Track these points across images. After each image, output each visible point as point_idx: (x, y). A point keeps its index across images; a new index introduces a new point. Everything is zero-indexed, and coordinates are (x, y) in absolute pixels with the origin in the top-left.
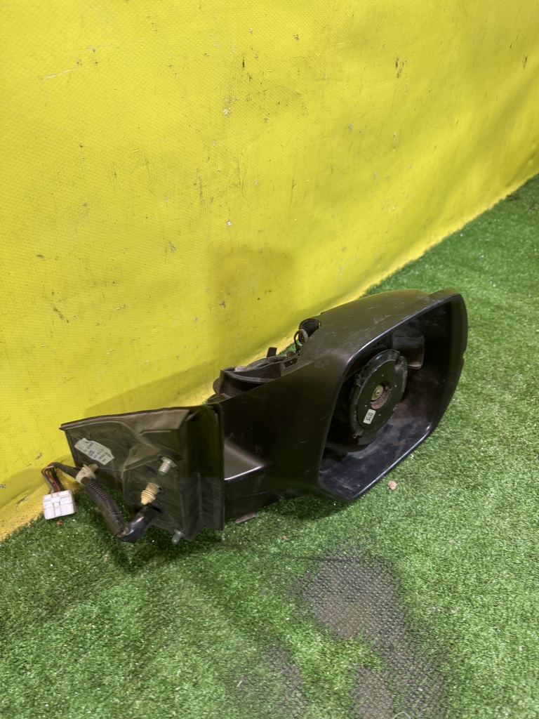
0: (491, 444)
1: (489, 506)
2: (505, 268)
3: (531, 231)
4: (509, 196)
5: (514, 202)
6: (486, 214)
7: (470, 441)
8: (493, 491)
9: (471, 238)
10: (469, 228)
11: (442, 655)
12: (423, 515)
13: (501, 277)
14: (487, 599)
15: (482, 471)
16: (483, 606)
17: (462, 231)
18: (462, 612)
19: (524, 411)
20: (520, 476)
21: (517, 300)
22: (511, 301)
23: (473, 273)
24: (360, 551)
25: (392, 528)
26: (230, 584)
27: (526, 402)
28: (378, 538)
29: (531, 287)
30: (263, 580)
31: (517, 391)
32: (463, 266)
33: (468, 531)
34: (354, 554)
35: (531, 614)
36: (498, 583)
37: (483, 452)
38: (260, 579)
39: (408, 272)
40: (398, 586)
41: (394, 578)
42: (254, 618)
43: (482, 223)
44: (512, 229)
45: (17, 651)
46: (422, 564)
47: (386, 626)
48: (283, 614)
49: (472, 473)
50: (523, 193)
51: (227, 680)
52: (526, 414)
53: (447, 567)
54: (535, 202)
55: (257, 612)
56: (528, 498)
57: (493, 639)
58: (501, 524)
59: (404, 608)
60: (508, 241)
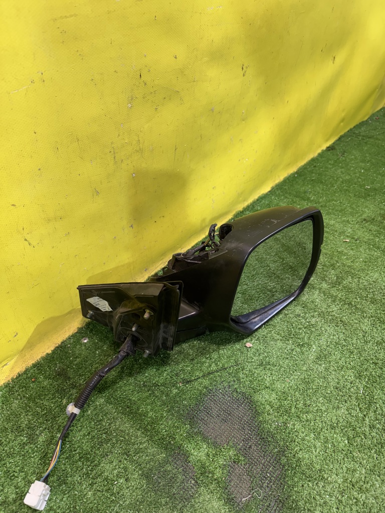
0: (313, 316)
1: (312, 357)
2: (324, 198)
3: (342, 172)
4: (328, 148)
5: (331, 151)
6: (313, 160)
7: (300, 315)
8: (314, 347)
9: (303, 177)
10: (301, 170)
11: (282, 452)
12: (269, 365)
13: (321, 204)
14: (310, 416)
15: (307, 335)
16: (307, 421)
17: (297, 173)
18: (294, 425)
19: (335, 294)
20: (332, 337)
21: (332, 220)
22: (327, 221)
23: (303, 202)
24: (230, 390)
25: (251, 373)
26: (147, 415)
27: (336, 288)
28: (242, 380)
29: (341, 211)
30: (169, 411)
31: (330, 281)
32: (297, 197)
33: (298, 373)
34: (226, 392)
35: (337, 424)
36: (316, 406)
37: (308, 322)
38: (166, 410)
39: (260, 202)
40: (254, 410)
41: (252, 405)
42: (163, 435)
43: (310, 166)
44: (329, 170)
45: (8, 465)
46: (269, 396)
47: (247, 436)
48: (182, 432)
49: (301, 336)
50: (337, 145)
51: (147, 476)
52: (336, 296)
53: (285, 397)
54: (344, 152)
55: (165, 432)
56: (336, 351)
57: (313, 441)
58: (319, 369)
59: (258, 424)
60: (326, 179)
